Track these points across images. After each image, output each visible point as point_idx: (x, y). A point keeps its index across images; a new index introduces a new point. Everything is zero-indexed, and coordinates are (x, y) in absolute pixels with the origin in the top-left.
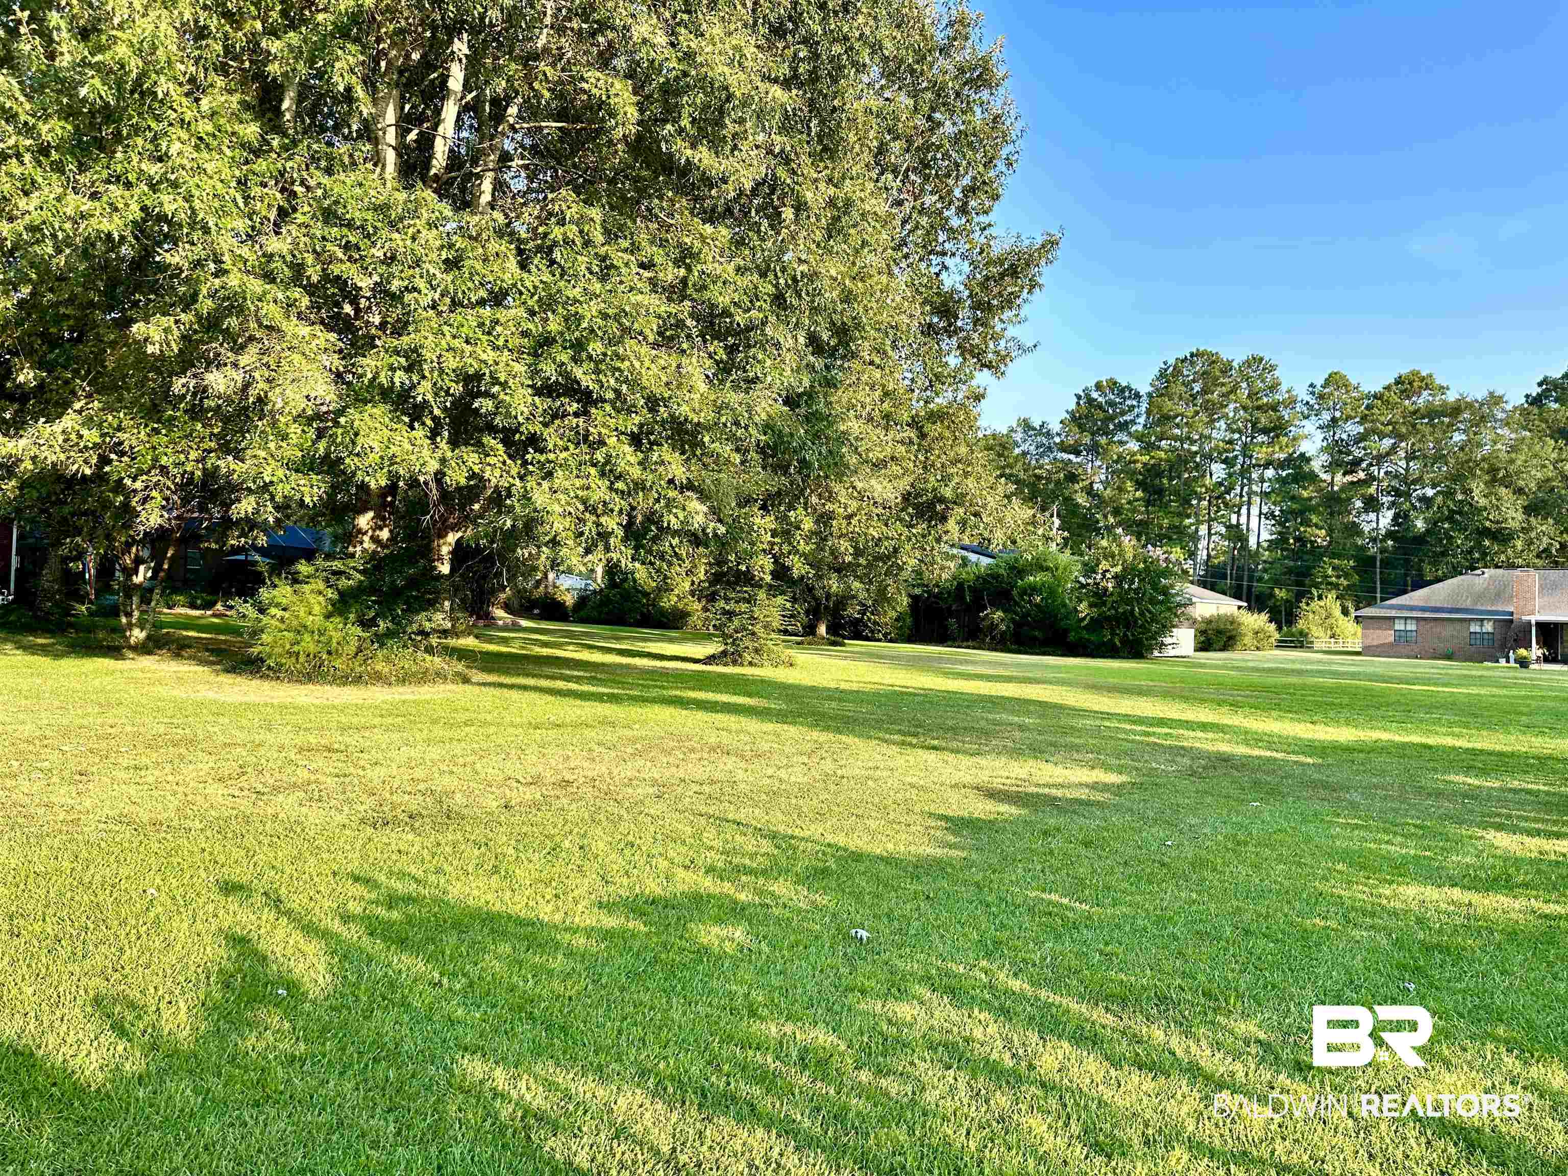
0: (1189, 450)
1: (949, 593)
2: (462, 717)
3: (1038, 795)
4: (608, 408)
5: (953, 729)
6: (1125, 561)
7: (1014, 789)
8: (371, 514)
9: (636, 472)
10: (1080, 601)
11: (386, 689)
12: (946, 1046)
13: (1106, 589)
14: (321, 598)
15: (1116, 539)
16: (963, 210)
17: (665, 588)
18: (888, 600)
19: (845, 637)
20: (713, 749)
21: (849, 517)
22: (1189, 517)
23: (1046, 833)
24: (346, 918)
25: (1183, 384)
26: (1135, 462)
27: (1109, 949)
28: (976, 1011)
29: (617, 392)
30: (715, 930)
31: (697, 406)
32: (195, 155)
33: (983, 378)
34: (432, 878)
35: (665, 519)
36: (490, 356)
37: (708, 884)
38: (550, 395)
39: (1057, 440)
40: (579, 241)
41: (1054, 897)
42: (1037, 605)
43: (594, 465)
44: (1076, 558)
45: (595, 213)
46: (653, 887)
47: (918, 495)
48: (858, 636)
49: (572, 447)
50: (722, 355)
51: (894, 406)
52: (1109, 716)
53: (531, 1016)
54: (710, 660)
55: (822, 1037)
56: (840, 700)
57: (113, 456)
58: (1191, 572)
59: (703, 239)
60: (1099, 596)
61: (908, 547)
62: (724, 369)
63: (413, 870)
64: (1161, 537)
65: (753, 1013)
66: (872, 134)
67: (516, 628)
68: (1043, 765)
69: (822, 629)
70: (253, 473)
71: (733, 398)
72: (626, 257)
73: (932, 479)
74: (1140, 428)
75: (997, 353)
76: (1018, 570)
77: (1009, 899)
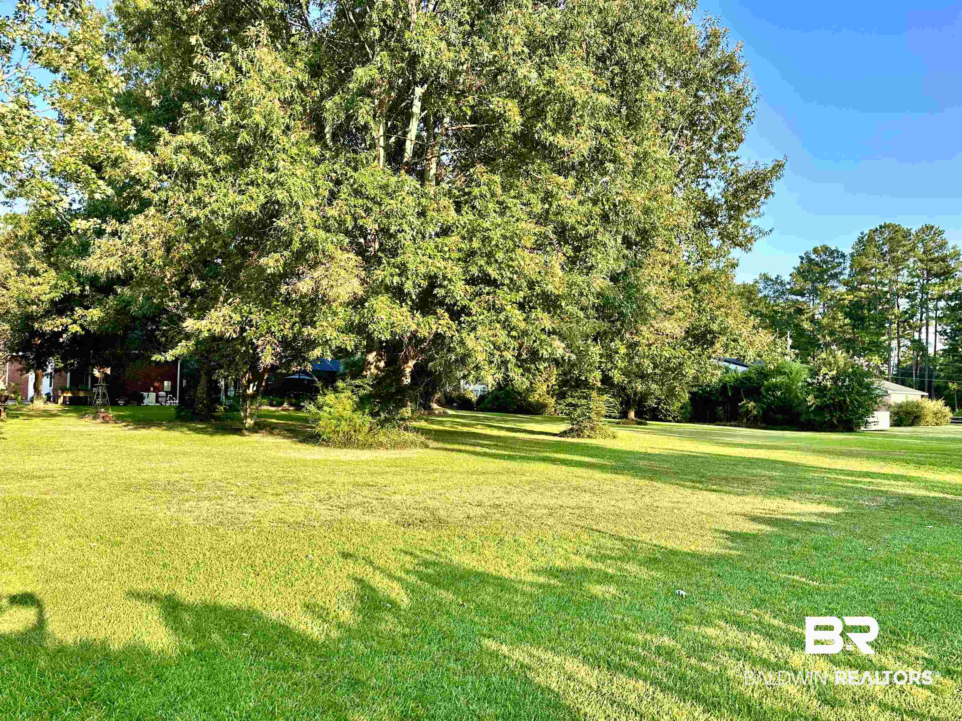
0: (881, 291)
1: (717, 390)
2: (431, 467)
3: (784, 520)
4: (505, 288)
5: (726, 479)
6: (838, 367)
7: (768, 516)
8: (374, 353)
9: (523, 325)
10: (808, 394)
11: (385, 451)
12: (737, 650)
13: (826, 386)
14: (350, 401)
15: (832, 352)
16: (719, 150)
17: (531, 389)
18: (675, 396)
19: (646, 419)
20: (575, 489)
21: (649, 345)
22: (883, 335)
23: (790, 542)
24: (408, 572)
25: (875, 246)
26: (843, 300)
27: (830, 606)
28: (753, 634)
29: (511, 279)
30: (598, 587)
31: (558, 285)
32: (291, 167)
33: (736, 253)
34: (443, 554)
35: (541, 352)
36: (442, 264)
37: (589, 564)
38: (473, 284)
39: (788, 287)
40: (488, 196)
41: (796, 577)
42: (778, 397)
43: (499, 322)
44: (804, 365)
45: (497, 178)
46: (559, 563)
47: (694, 329)
48: (655, 418)
49: (485, 312)
50: (571, 253)
51: (678, 274)
52: (830, 471)
53: (512, 623)
54: (563, 434)
55: (667, 641)
56: (649, 460)
57: (247, 327)
58: (887, 372)
59: (559, 186)
60: (821, 391)
61: (689, 363)
62: (572, 261)
63: (431, 548)
64: (864, 349)
65: (627, 629)
66: (661, 112)
67: (445, 415)
68: (786, 502)
69: (632, 415)
70: (321, 335)
71: (579, 279)
72: (515, 201)
73: (704, 318)
74: (846, 277)
75: (745, 237)
76: (764, 374)
77: (768, 577)
